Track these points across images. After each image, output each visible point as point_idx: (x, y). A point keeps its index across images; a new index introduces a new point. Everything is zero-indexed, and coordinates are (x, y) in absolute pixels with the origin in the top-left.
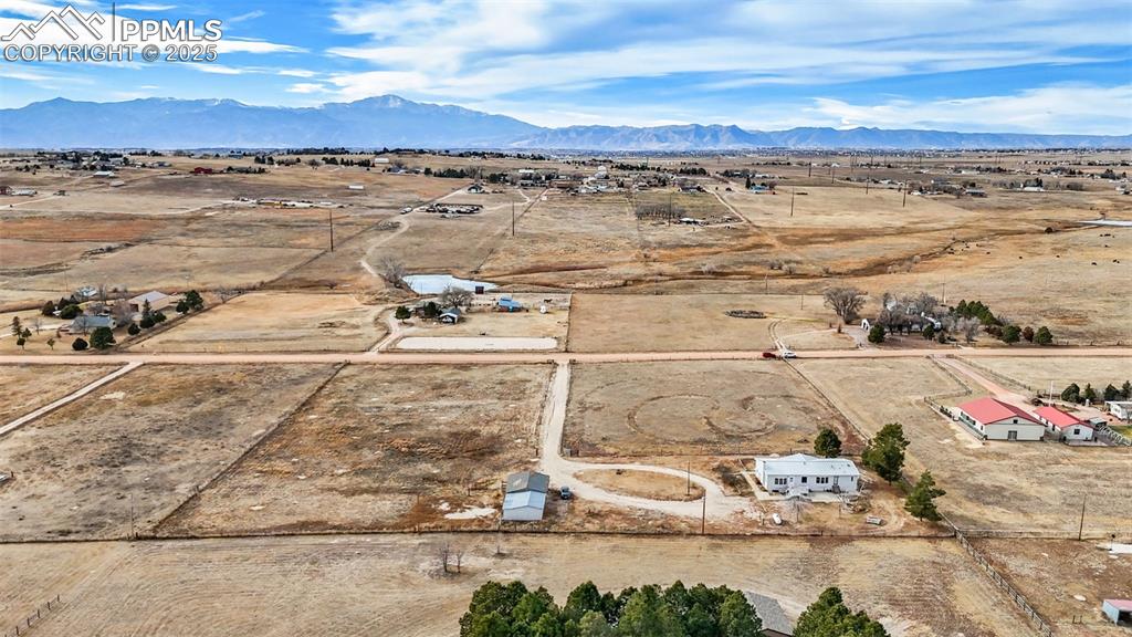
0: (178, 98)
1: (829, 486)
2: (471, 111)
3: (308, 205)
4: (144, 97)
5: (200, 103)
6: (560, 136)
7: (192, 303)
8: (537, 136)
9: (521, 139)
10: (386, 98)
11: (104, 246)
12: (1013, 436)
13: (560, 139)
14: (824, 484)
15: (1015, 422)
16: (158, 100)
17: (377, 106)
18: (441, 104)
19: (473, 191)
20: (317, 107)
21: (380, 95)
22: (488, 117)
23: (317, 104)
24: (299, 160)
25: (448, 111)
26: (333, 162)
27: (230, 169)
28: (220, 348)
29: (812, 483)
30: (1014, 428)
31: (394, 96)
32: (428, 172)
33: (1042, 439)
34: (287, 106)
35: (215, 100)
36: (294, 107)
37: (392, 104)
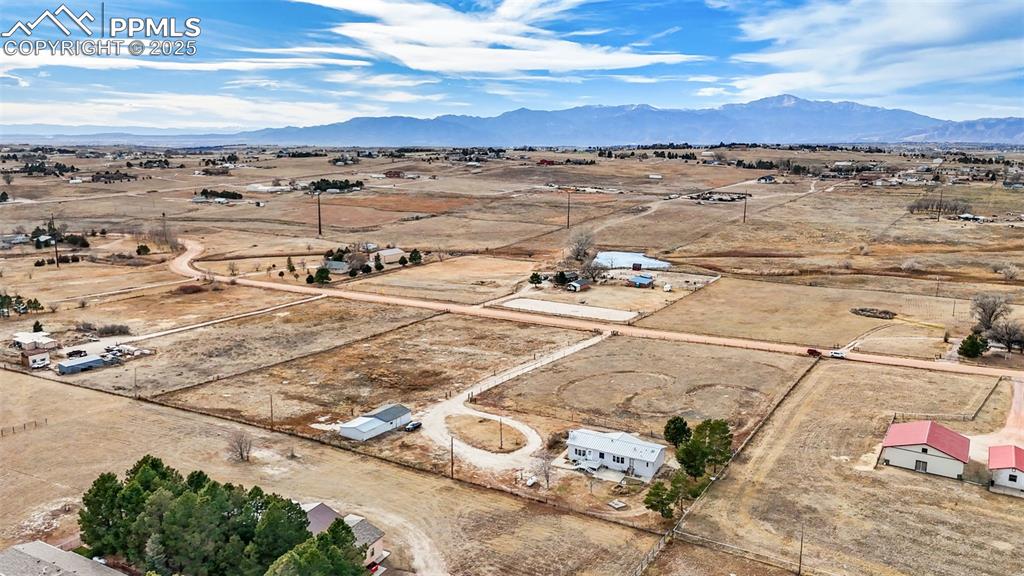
0: (605, 105)
1: (625, 466)
2: (866, 107)
3: (595, 190)
4: (581, 105)
5: (621, 108)
6: (964, 129)
7: (414, 258)
8: (936, 129)
9: (919, 132)
10: (781, 98)
11: (415, 215)
12: (921, 467)
13: (964, 133)
14: (620, 464)
15: (925, 451)
16: (590, 107)
17: (771, 105)
18: (835, 101)
19: (763, 181)
20: (716, 108)
21: (776, 95)
22: (884, 111)
23: (717, 106)
24: (633, 154)
25: (841, 108)
26: (662, 155)
27: (568, 161)
28: (383, 291)
29: (608, 461)
30: (923, 457)
31: (789, 96)
32: (740, 163)
33: (960, 478)
34: (691, 108)
35: (632, 105)
36: (697, 108)
37: (786, 103)
